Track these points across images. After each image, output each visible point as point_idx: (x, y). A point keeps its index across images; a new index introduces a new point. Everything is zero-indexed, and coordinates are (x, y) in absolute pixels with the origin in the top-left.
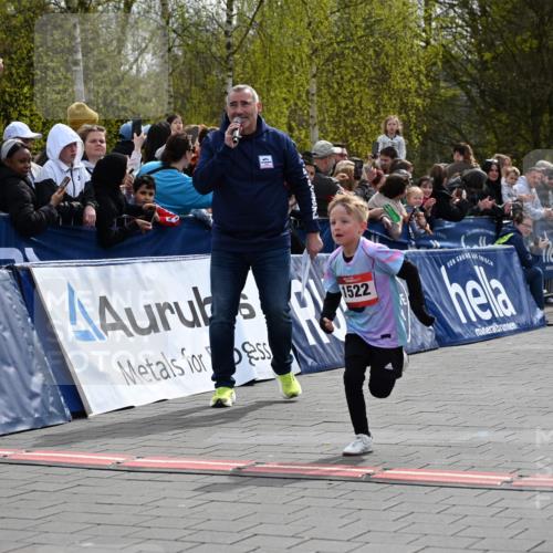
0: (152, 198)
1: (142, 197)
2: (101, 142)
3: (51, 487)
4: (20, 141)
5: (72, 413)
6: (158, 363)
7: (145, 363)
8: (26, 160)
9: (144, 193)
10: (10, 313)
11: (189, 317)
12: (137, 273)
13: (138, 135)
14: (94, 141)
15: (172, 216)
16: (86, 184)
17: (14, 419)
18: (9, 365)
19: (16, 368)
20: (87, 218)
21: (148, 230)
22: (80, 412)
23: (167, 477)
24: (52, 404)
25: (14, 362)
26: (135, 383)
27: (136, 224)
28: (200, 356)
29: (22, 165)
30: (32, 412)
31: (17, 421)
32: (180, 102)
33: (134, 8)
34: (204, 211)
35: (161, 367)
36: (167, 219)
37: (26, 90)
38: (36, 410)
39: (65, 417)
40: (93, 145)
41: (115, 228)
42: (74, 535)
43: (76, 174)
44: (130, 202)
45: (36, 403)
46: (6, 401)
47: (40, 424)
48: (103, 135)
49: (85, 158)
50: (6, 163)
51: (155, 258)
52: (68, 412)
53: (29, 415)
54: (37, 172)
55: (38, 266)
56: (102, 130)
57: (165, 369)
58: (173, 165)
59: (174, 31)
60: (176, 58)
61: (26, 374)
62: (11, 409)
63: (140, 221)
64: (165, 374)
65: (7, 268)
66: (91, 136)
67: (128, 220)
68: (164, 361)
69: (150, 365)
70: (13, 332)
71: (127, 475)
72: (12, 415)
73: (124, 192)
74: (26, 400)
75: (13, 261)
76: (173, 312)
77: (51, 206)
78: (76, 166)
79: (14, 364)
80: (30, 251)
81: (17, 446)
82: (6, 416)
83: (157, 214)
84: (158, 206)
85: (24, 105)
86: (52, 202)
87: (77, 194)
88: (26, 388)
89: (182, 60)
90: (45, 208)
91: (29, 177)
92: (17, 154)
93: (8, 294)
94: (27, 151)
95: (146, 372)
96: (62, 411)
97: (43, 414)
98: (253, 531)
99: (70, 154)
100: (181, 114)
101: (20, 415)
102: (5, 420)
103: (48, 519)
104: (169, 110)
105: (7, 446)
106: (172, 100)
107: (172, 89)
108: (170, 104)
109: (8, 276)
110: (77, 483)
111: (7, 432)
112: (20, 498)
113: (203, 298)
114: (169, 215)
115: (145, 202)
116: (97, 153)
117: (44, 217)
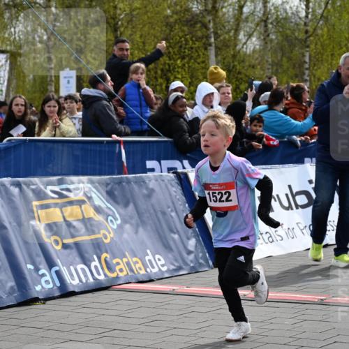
0: (261, 129)
1: (255, 128)
2: (229, 94)
3: (203, 310)
5: (213, 263)
6: (267, 233)
8: (184, 105)
9: (255, 126)
10: (175, 201)
11: (286, 204)
13: (251, 90)
14: (224, 93)
15: (274, 140)
17: (178, 267)
18: (175, 233)
19: (179, 235)
21: (259, 149)
23: (277, 304)
24: (201, 258)
25: (178, 231)
27: (252, 145)
28: (293, 229)
29: (181, 109)
30: (189, 262)
31: (180, 268)
32: (275, 68)
34: (294, 137)
35: (268, 235)
36: (271, 142)
37: (179, 62)
38: (192, 262)
39: (209, 266)
40: (223, 96)
41: (239, 148)
44: (247, 131)
45: (192, 257)
46: (174, 256)
47: (194, 271)
48: (229, 89)
50: (172, 108)
51: (264, 166)
52: (211, 263)
53: (186, 264)
54: (190, 113)
55: (191, 171)
56: (229, 87)
57: (271, 236)
59: (272, 23)
60: (271, 41)
61: (185, 239)
62: (176, 260)
63: (254, 143)
64: (271, 239)
65: (173, 173)
67: (247, 143)
68: (270, 232)
69: (261, 234)
70: (176, 212)
71: (250, 303)
72: (176, 264)
73: (244, 125)
74: (185, 255)
75: (176, 169)
76: (275, 201)
79: (178, 232)
80: (186, 163)
81: (180, 284)
82: (174, 265)
83: (265, 140)
84: (265, 134)
85: (178, 72)
88: (185, 247)
89: (276, 41)
90: (196, 135)
91: (185, 116)
92: (178, 102)
93: (174, 189)
94: (185, 100)
95: (260, 239)
96: (207, 262)
97: (195, 264)
98: (334, 339)
99: (208, 100)
101: (182, 265)
102: (172, 267)
103: (204, 329)
104: (268, 73)
105: (175, 284)
106: (270, 67)
107: (270, 60)
108: (268, 69)
109: (174, 178)
110: (219, 307)
111: (174, 275)
112: (185, 315)
113: (294, 192)
114: (272, 140)
115: (257, 131)
116: (226, 101)
117: (195, 141)
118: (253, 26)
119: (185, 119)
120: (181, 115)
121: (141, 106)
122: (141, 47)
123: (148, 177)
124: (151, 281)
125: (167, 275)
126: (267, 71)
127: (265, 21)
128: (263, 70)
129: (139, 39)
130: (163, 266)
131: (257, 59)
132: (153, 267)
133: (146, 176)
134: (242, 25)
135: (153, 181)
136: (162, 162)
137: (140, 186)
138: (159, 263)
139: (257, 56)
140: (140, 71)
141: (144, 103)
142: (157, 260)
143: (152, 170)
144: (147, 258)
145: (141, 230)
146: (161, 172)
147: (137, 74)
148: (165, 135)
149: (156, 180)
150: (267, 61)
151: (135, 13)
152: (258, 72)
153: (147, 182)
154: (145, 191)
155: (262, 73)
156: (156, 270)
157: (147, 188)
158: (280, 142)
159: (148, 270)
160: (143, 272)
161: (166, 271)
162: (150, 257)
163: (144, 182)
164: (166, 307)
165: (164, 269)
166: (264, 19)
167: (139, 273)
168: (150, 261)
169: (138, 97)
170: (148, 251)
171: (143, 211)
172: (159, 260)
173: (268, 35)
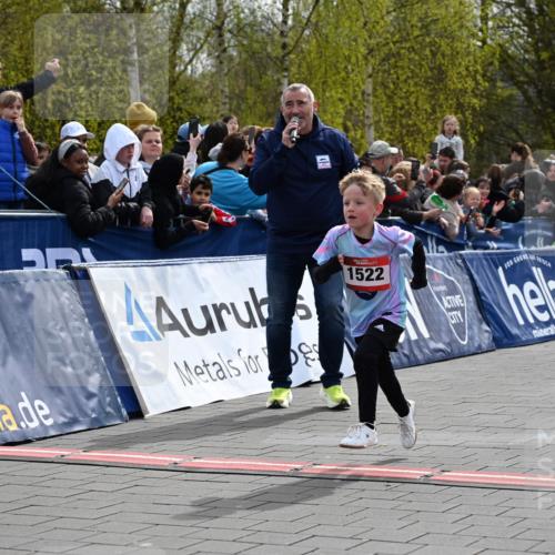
0: (208, 198)
1: (198, 197)
2: (158, 142)
4: (77, 142)
5: (128, 413)
6: (214, 364)
7: (201, 365)
8: (83, 160)
9: (199, 193)
10: (68, 313)
11: (246, 318)
12: (193, 273)
13: (195, 136)
14: (150, 142)
15: (228, 216)
16: (144, 184)
17: (70, 418)
20: (144, 220)
21: (204, 231)
22: (137, 412)
23: (224, 477)
24: (109, 405)
26: (191, 383)
28: (257, 357)
29: (79, 166)
30: (90, 412)
31: (74, 421)
32: (235, 103)
33: (190, 8)
34: (260, 212)
35: (217, 367)
36: (224, 219)
38: (93, 410)
39: (121, 417)
40: (149, 146)
41: (172, 228)
42: (133, 535)
43: (133, 175)
44: (186, 203)
45: (93, 403)
46: (63, 401)
47: (97, 424)
48: (159, 136)
49: (142, 159)
50: (65, 165)
51: (211, 259)
52: (124, 412)
53: (86, 415)
54: (94, 173)
55: (96, 266)
56: (157, 131)
57: (221, 369)
58: (229, 165)
59: (230, 31)
60: (231, 58)
62: (69, 409)
63: (196, 221)
64: (221, 374)
65: (65, 268)
66: (147, 136)
67: (185, 220)
68: (220, 362)
69: (206, 366)
71: (184, 476)
72: (69, 415)
73: (181, 192)
74: (83, 400)
76: (229, 313)
77: (108, 207)
78: (133, 166)
80: (87, 252)
81: (74, 446)
82: (65, 416)
83: (213, 214)
84: (214, 207)
86: (110, 204)
87: (134, 195)
88: (84, 388)
89: (237, 60)
90: (103, 209)
91: (85, 177)
92: (75, 154)
94: (84, 151)
95: (203, 373)
96: (119, 411)
97: (99, 414)
98: (312, 532)
99: (126, 154)
100: (237, 115)
101: (78, 415)
102: (62, 420)
103: (107, 519)
104: (225, 110)
105: (65, 446)
106: (227, 100)
107: (227, 90)
108: (225, 104)
109: (66, 276)
110: (134, 483)
111: (64, 431)
112: (78, 497)
113: (259, 299)
114: (225, 215)
115: (201, 203)
116: (153, 153)
117: (101, 218)
118: (202, 35)
119: (85, 183)
120: (79, 175)
121: (15, 161)
122: (20, 66)
123: (23, 275)
124: (27, 442)
125: (53, 433)
126: (222, 107)
127: (219, 28)
128: (218, 106)
129: (16, 53)
130: (46, 417)
131: (208, 87)
132: (31, 420)
133: (20, 274)
134: (184, 34)
135: (32, 282)
136: (48, 250)
137: (10, 289)
138: (41, 413)
139: (207, 83)
140: (17, 103)
141: (20, 156)
142: (37, 408)
143: (32, 264)
144: (21, 405)
145: (11, 359)
146: (46, 267)
147: (12, 108)
148: (54, 208)
149: (37, 280)
150: (222, 91)
151: (11, 10)
152: (208, 108)
153: (22, 282)
154: (18, 298)
155: (215, 109)
156: (35, 424)
157: (22, 293)
158: (238, 220)
159: (23, 424)
160: (13, 428)
161: (52, 426)
162: (26, 403)
163: (16, 282)
164: (49, 484)
165: (49, 422)
166: (219, 24)
167: (7, 429)
168: (25, 409)
169: (11, 146)
170: (23, 394)
171: (16, 330)
172: (41, 408)
173: (225, 50)
